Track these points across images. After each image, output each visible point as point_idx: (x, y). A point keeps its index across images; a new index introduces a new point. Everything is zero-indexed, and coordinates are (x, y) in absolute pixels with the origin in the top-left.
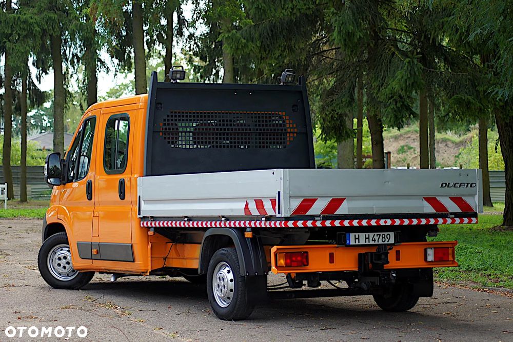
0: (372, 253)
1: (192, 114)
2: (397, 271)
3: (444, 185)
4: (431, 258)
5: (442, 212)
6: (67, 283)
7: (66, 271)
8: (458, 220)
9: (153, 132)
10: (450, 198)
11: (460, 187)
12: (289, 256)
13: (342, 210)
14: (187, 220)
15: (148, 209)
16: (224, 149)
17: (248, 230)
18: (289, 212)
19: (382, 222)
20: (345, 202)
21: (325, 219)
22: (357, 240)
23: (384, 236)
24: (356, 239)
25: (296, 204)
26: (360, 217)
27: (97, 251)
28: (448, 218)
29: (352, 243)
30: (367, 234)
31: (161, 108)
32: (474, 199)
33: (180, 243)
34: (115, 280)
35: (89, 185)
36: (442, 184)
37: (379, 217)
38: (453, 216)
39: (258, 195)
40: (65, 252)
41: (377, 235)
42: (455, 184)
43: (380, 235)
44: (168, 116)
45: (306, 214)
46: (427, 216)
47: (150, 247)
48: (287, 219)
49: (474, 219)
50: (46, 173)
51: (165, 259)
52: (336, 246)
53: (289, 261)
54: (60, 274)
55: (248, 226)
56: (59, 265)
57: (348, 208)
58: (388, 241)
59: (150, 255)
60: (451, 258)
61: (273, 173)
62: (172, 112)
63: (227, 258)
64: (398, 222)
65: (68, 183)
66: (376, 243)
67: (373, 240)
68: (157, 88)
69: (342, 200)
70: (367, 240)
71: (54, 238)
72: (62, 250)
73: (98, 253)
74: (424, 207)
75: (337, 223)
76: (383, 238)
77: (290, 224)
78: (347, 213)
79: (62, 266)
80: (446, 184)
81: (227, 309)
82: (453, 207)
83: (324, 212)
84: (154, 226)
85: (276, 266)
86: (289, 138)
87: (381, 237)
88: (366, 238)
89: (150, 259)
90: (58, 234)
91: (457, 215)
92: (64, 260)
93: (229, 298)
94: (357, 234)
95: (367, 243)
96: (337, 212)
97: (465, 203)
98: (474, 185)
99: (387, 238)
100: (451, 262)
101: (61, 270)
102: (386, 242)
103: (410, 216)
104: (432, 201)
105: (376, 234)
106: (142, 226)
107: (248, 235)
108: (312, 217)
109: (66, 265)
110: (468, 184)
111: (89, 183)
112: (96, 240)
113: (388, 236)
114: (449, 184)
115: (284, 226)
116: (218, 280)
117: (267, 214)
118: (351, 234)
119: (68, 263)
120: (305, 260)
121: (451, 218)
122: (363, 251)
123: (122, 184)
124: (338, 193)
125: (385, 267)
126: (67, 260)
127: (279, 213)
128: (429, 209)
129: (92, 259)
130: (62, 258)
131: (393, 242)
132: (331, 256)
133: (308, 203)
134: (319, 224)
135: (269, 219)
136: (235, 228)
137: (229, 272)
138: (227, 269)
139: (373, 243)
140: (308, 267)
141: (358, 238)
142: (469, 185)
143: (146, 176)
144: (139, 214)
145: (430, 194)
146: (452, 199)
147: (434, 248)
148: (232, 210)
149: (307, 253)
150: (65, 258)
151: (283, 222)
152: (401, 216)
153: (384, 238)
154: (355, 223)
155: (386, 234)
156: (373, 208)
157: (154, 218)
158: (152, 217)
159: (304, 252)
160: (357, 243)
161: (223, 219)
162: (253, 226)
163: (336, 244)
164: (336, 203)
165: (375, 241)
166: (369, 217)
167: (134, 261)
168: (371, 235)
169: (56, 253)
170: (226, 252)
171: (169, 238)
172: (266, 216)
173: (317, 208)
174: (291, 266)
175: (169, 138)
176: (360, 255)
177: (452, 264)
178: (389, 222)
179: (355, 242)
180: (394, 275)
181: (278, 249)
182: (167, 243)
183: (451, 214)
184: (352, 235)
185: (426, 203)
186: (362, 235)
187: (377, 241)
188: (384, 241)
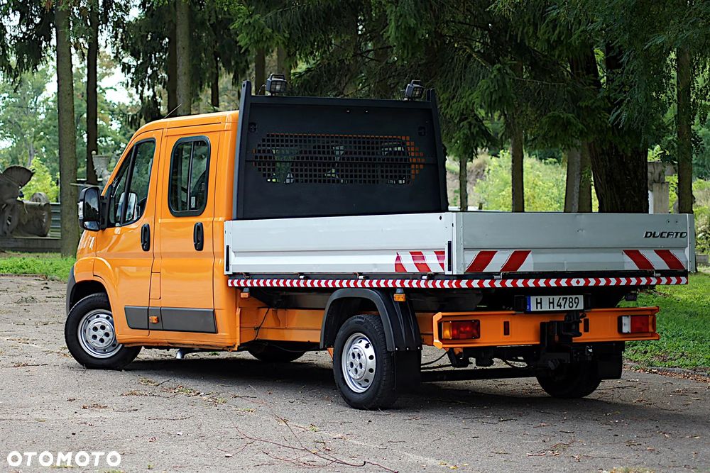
0: (558, 322)
1: (293, 139)
2: (595, 345)
3: (649, 234)
4: (626, 328)
5: (645, 269)
6: (105, 362)
7: (104, 345)
8: (664, 280)
9: (246, 161)
10: (655, 251)
11: (667, 237)
12: (455, 325)
13: (527, 266)
14: (304, 279)
15: (239, 263)
16: (334, 184)
17: (398, 291)
18: (462, 269)
19: (574, 282)
20: (530, 255)
21: (505, 278)
22: (539, 305)
23: (571, 300)
24: (537, 303)
25: (470, 258)
26: (548, 275)
27: (158, 318)
28: (653, 277)
29: (533, 309)
30: (551, 297)
31: (255, 129)
32: (684, 252)
33: (282, 308)
34: (183, 357)
35: (146, 231)
36: (647, 233)
37: (570, 275)
38: (660, 275)
39: (416, 246)
40: (102, 319)
41: (563, 299)
42: (663, 233)
43: (566, 298)
44: (264, 140)
45: (484, 271)
46: (628, 274)
47: (238, 313)
48: (459, 278)
49: (683, 279)
50: (81, 214)
51: (257, 329)
52: (513, 312)
53: (455, 332)
54: (95, 349)
55: (399, 286)
56: (95, 337)
57: (534, 264)
58: (576, 307)
59: (238, 324)
60: (651, 330)
61: (441, 218)
62: (268, 136)
63: (366, 328)
64: (592, 282)
65: (108, 227)
66: (562, 309)
67: (558, 306)
68: (251, 104)
69: (527, 253)
70: (551, 305)
71: (87, 301)
72: (98, 317)
73: (158, 321)
74: (624, 262)
75: (520, 283)
76: (570, 302)
77: (463, 284)
78: (532, 270)
79: (98, 339)
80: (651, 233)
81: (365, 394)
82: (659, 263)
83: (504, 268)
84: (249, 285)
85: (440, 338)
86: (414, 171)
87: (568, 302)
88: (550, 303)
89: (238, 329)
90: (93, 295)
91: (664, 273)
92: (102, 331)
93: (367, 381)
94: (539, 298)
95: (552, 309)
96: (521, 269)
97: (674, 258)
98: (684, 235)
99: (575, 303)
100: (650, 335)
101: (96, 343)
102: (574, 308)
103: (607, 275)
104: (634, 254)
105: (562, 297)
106: (230, 285)
107: (399, 297)
108: (490, 276)
109: (104, 338)
110: (677, 233)
111: (145, 228)
112: (155, 304)
113: (577, 300)
114: (655, 233)
115: (455, 287)
116: (351, 357)
117: (430, 271)
118: (532, 297)
119: (107, 335)
120: (475, 332)
121: (657, 278)
122: (547, 320)
123: (199, 230)
124: (522, 244)
125: (575, 340)
126: (105, 331)
127: (450, 269)
128: (631, 265)
129: (148, 329)
130: (99, 328)
131: (582, 308)
132: (506, 325)
133: (486, 256)
134: (498, 284)
135: (433, 277)
136: (379, 289)
137: (367, 346)
138: (364, 342)
139: (558, 309)
140: (478, 340)
141: (541, 303)
142: (679, 235)
143: (238, 219)
144: (228, 270)
145: (632, 245)
146: (659, 252)
147: (632, 316)
148: (375, 265)
149: (479, 321)
150: (103, 328)
151: (455, 281)
152: (597, 275)
153: (572, 302)
154: (542, 283)
155: (574, 297)
156: (563, 263)
157: (249, 276)
158: (247, 274)
159: (475, 321)
160: (539, 309)
161: (361, 277)
162: (407, 286)
163: (513, 310)
164: (519, 256)
165: (560, 306)
166: (559, 275)
167: (216, 332)
168: (557, 298)
169: (89, 322)
170: (363, 321)
171: (264, 302)
172: (429, 273)
173: (497, 263)
174: (459, 339)
175: (264, 170)
176: (543, 325)
177: (652, 336)
178: (582, 282)
179: (537, 308)
180: (591, 350)
181: (443, 316)
182: (259, 308)
183: (658, 271)
184: (533, 299)
185: (627, 259)
186: (545, 299)
187: (562, 307)
188: (572, 307)
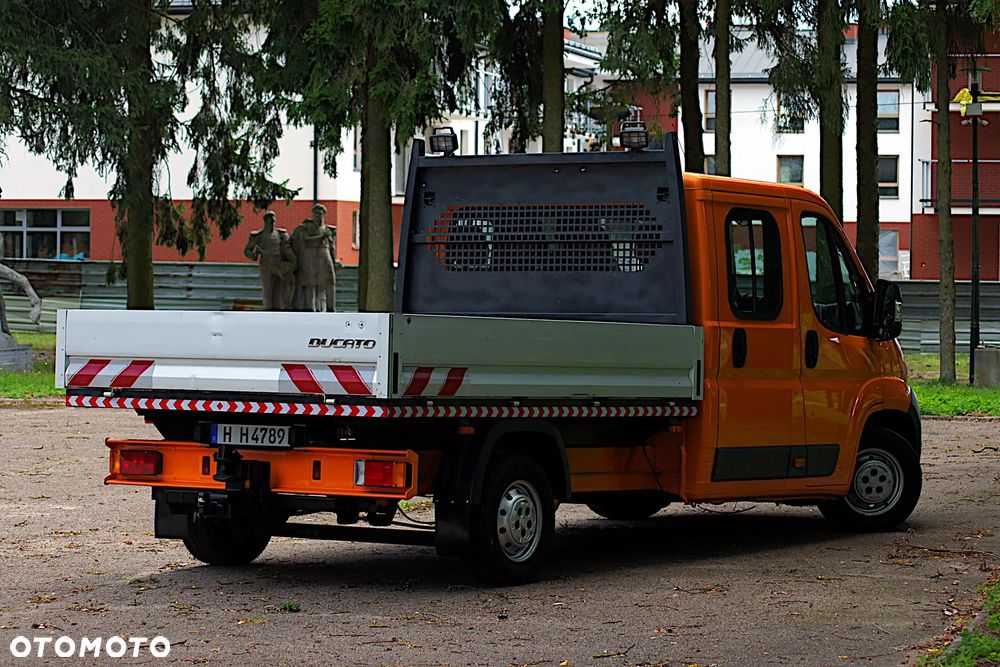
3: (315, 343)
5: (310, 392)
11: (344, 346)
13: (143, 381)
20: (152, 367)
22: (227, 437)
23: (272, 432)
24: (225, 434)
29: (220, 441)
30: (245, 427)
36: (312, 341)
38: (333, 401)
41: (262, 430)
42: (336, 341)
43: (266, 430)
58: (280, 442)
66: (259, 443)
67: (253, 439)
69: (148, 364)
70: (244, 437)
74: (282, 382)
76: (271, 435)
80: (318, 341)
82: (332, 385)
83: (116, 382)
87: (268, 434)
88: (242, 434)
94: (228, 426)
95: (244, 443)
98: (370, 345)
99: (279, 437)
102: (276, 444)
104: (296, 370)
105: (260, 427)
110: (359, 342)
113: (281, 433)
114: (324, 341)
118: (219, 425)
128: (289, 386)
131: (289, 445)
139: (253, 443)
141: (230, 434)
142: (362, 344)
145: (295, 357)
146: (333, 368)
147: (367, 461)
153: (274, 435)
155: (277, 428)
156: (192, 379)
160: (226, 442)
164: (137, 368)
165: (257, 439)
168: (252, 428)
173: (106, 377)
179: (224, 441)
183: (330, 397)
184: (221, 427)
185: (285, 376)
186: (236, 429)
187: (259, 441)
188: (274, 442)
